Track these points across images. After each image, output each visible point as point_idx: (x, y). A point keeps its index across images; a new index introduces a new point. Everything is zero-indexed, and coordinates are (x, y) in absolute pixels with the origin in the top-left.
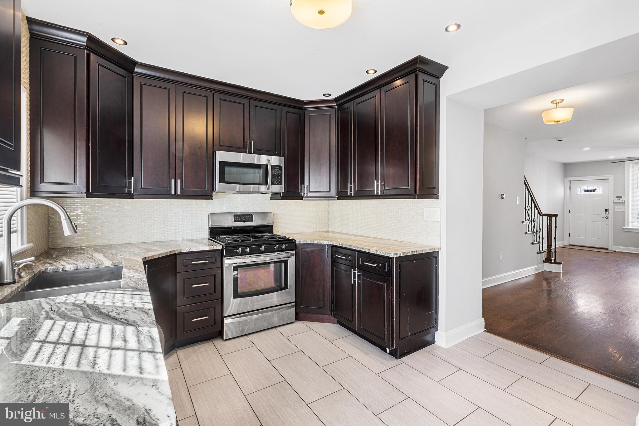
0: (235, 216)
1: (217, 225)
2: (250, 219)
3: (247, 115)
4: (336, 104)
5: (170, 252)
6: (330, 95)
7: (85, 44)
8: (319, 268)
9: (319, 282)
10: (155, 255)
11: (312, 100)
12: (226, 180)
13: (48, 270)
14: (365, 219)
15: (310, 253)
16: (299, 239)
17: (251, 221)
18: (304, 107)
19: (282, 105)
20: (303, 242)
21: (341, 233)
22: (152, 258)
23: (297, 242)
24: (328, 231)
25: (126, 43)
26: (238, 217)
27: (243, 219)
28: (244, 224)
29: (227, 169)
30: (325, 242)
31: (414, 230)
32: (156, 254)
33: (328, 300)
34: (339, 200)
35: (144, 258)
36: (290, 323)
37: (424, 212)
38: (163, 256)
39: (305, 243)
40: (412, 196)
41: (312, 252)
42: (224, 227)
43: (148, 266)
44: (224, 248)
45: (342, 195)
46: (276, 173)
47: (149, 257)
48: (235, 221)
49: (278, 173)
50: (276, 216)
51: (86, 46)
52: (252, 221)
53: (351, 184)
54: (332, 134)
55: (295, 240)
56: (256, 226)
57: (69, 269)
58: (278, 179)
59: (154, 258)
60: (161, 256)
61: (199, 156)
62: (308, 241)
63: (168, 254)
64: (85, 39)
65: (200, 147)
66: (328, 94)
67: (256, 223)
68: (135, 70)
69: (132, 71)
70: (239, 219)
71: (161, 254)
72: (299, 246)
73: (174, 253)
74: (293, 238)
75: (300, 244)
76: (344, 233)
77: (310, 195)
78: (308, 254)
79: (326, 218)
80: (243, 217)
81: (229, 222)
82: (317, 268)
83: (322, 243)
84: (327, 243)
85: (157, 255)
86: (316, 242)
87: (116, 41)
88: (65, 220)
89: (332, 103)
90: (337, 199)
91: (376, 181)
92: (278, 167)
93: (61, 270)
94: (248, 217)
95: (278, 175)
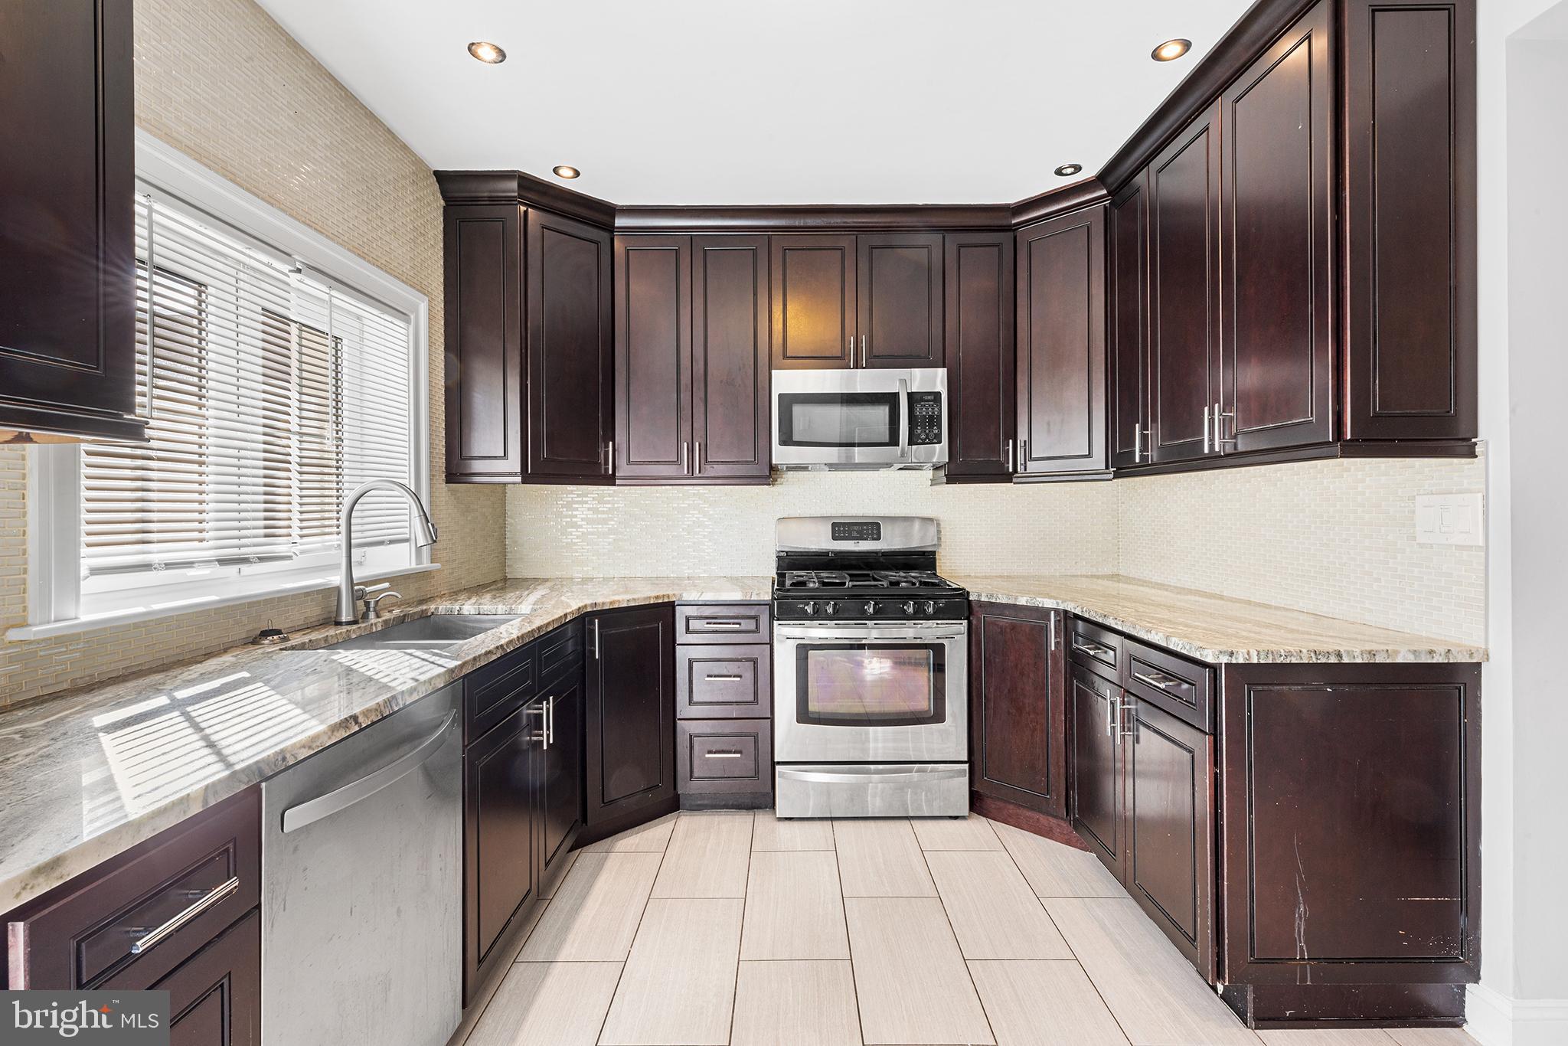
0: (834, 525)
1: (797, 548)
2: (872, 534)
3: (850, 277)
4: (1104, 192)
5: (657, 597)
6: (1077, 168)
7: (516, 194)
8: (1031, 675)
9: (1032, 716)
10: (619, 601)
11: (1032, 198)
12: (796, 438)
13: (440, 609)
14: (1216, 538)
15: (1008, 630)
16: (979, 592)
17: (874, 539)
18: (1013, 222)
19: (944, 230)
20: (986, 600)
21: (1151, 583)
22: (611, 607)
23: (971, 598)
24: (1115, 577)
25: (577, 174)
26: (841, 530)
27: (855, 534)
28: (857, 546)
29: (797, 410)
30: (1048, 603)
31: (1378, 580)
32: (621, 599)
33: (1059, 774)
34: (1120, 480)
35: (592, 604)
36: (956, 818)
37: (1414, 512)
38: (637, 604)
39: (994, 601)
40: (1325, 450)
41: (1013, 629)
42: (807, 550)
43: (599, 622)
44: (775, 599)
45: (1121, 465)
46: (924, 413)
47: (603, 603)
48: (834, 538)
49: (930, 413)
50: (948, 529)
51: (520, 196)
52: (879, 538)
53: (1145, 427)
54: (1094, 285)
55: (968, 593)
56: (888, 552)
57: (467, 613)
58: (931, 426)
59: (616, 606)
60: (632, 604)
61: (740, 386)
62: (1000, 596)
63: (652, 602)
64: (514, 185)
65: (741, 366)
66: (1071, 166)
67: (888, 545)
68: (616, 225)
69: (610, 229)
70: (844, 532)
71: (634, 599)
72: (978, 609)
73: (666, 600)
74: (962, 585)
75: (980, 604)
76: (1157, 584)
77: (1033, 467)
78: (1001, 633)
79: (1110, 538)
80: (856, 528)
81: (821, 541)
82: (1029, 676)
83: (1040, 606)
84: (1055, 606)
85: (623, 600)
86: (1022, 601)
87: (561, 172)
88: (417, 518)
89: (1094, 192)
90: (1111, 476)
91: (1206, 409)
92: (929, 397)
93: (456, 613)
94: (870, 529)
95: (931, 417)
